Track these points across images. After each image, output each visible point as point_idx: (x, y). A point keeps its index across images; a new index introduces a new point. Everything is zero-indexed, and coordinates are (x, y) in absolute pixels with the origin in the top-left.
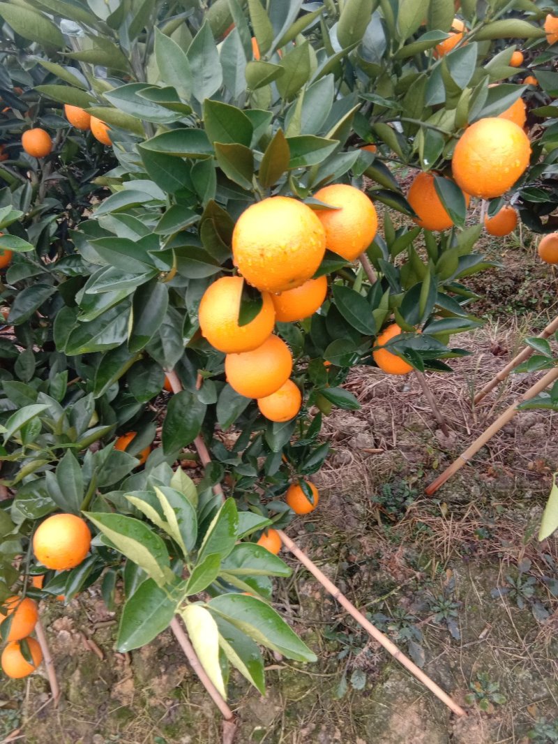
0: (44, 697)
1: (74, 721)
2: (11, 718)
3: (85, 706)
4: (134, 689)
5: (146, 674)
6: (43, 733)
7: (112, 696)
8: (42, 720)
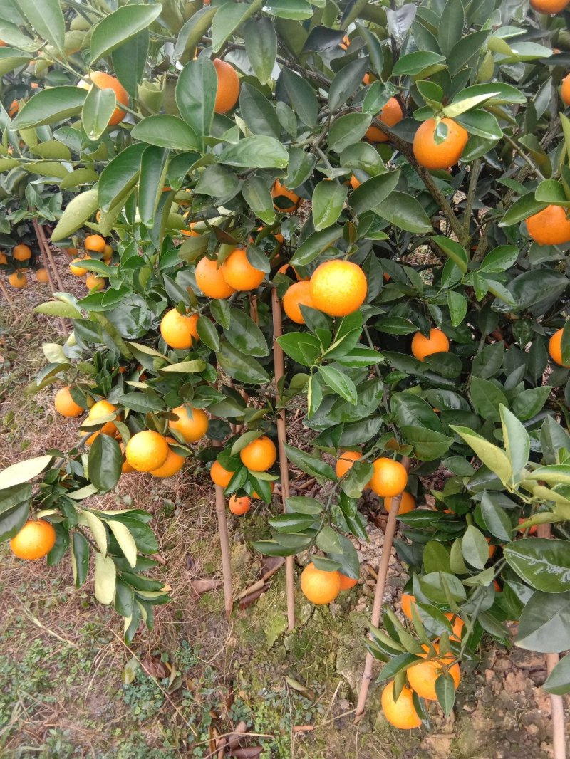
0: (345, 705)
1: (373, 750)
2: (305, 707)
3: (390, 741)
4: (449, 752)
5: (474, 747)
6: (335, 742)
7: (423, 745)
8: (336, 727)
